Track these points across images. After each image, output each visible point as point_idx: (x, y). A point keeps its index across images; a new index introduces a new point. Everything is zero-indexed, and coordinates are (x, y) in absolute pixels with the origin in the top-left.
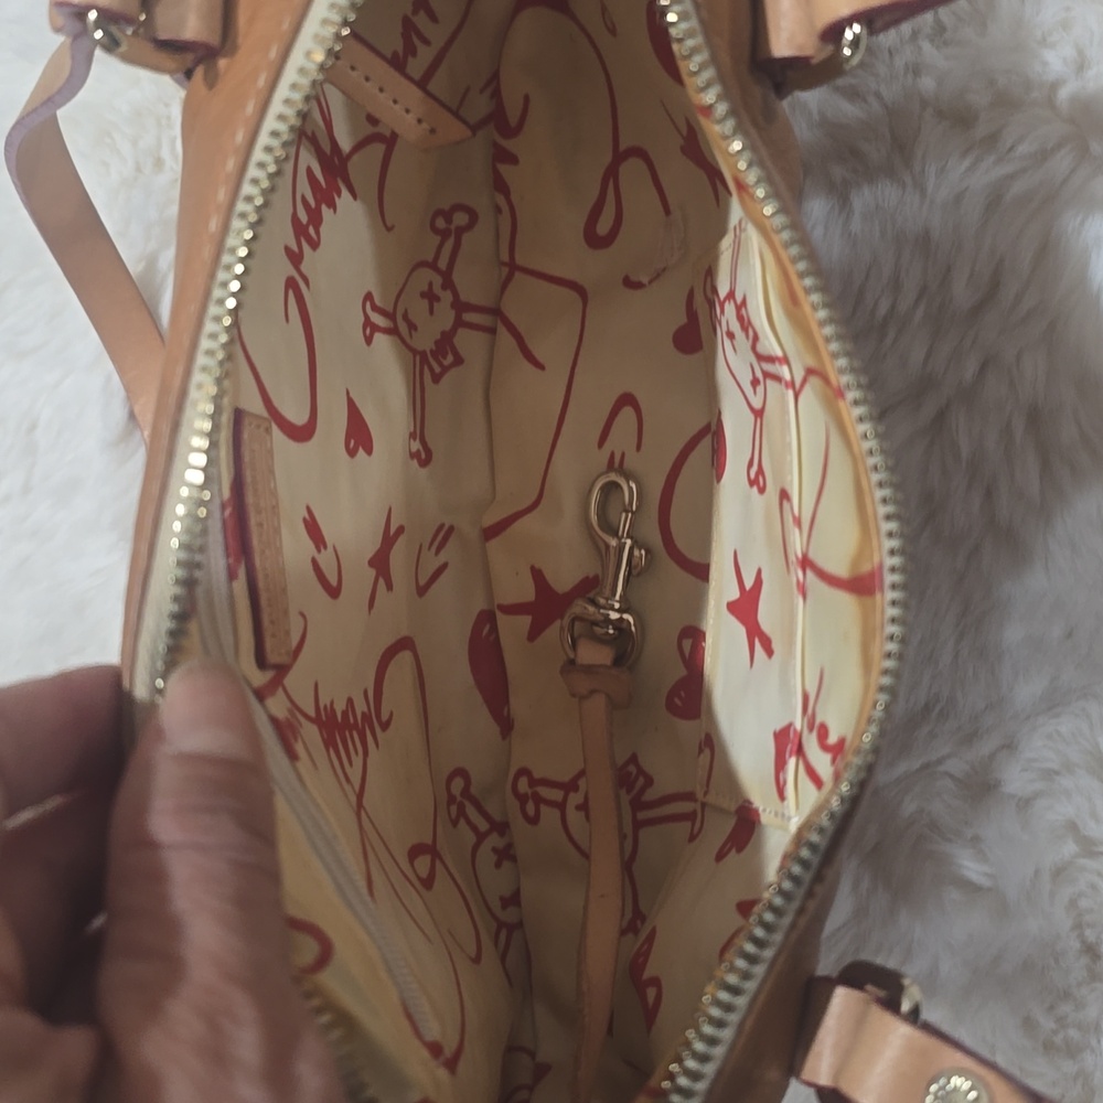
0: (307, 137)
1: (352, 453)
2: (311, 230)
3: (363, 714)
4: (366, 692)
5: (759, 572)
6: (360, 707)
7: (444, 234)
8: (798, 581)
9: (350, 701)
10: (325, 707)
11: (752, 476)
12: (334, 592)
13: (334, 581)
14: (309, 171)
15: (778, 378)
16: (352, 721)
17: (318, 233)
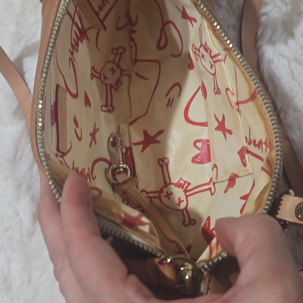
0: (75, 23)
1: (86, 106)
2: (76, 47)
3: (87, 174)
4: (89, 169)
5: (223, 115)
6: (87, 171)
7: (116, 55)
8: (237, 109)
9: (84, 169)
10: (76, 168)
11: (216, 91)
12: (80, 139)
13: (80, 136)
14: (75, 32)
15: (218, 61)
16: (83, 174)
17: (78, 48)
